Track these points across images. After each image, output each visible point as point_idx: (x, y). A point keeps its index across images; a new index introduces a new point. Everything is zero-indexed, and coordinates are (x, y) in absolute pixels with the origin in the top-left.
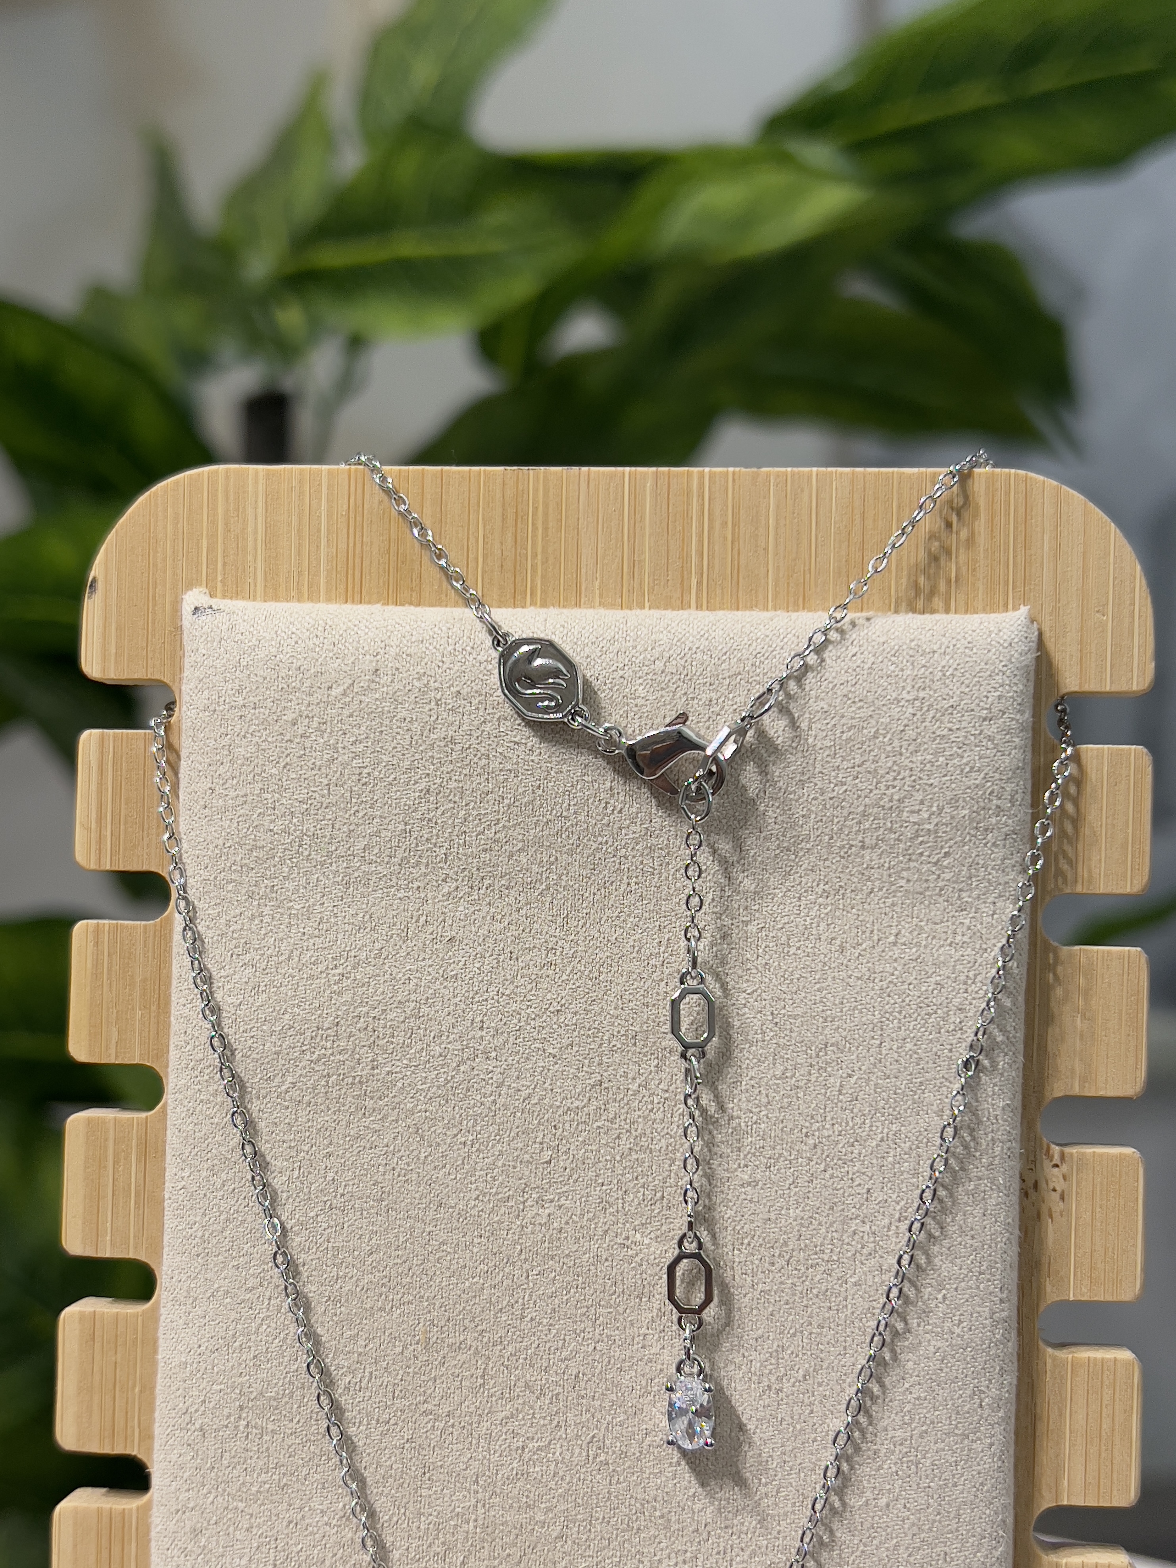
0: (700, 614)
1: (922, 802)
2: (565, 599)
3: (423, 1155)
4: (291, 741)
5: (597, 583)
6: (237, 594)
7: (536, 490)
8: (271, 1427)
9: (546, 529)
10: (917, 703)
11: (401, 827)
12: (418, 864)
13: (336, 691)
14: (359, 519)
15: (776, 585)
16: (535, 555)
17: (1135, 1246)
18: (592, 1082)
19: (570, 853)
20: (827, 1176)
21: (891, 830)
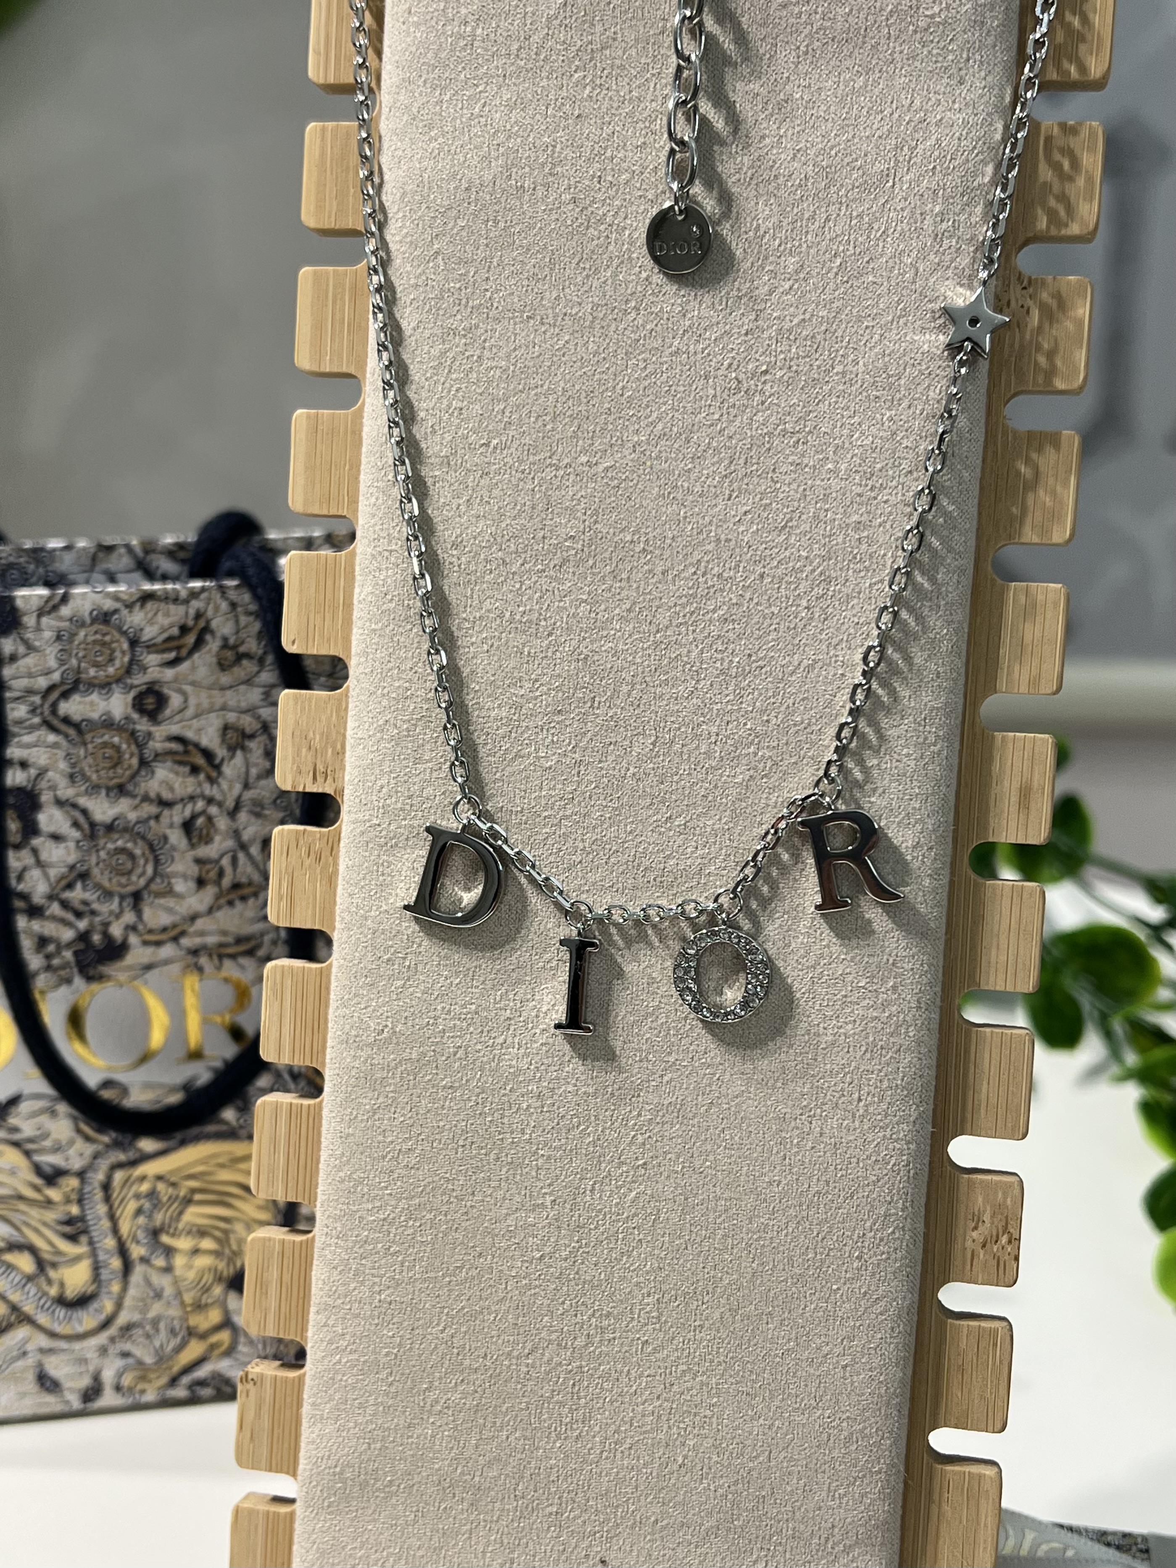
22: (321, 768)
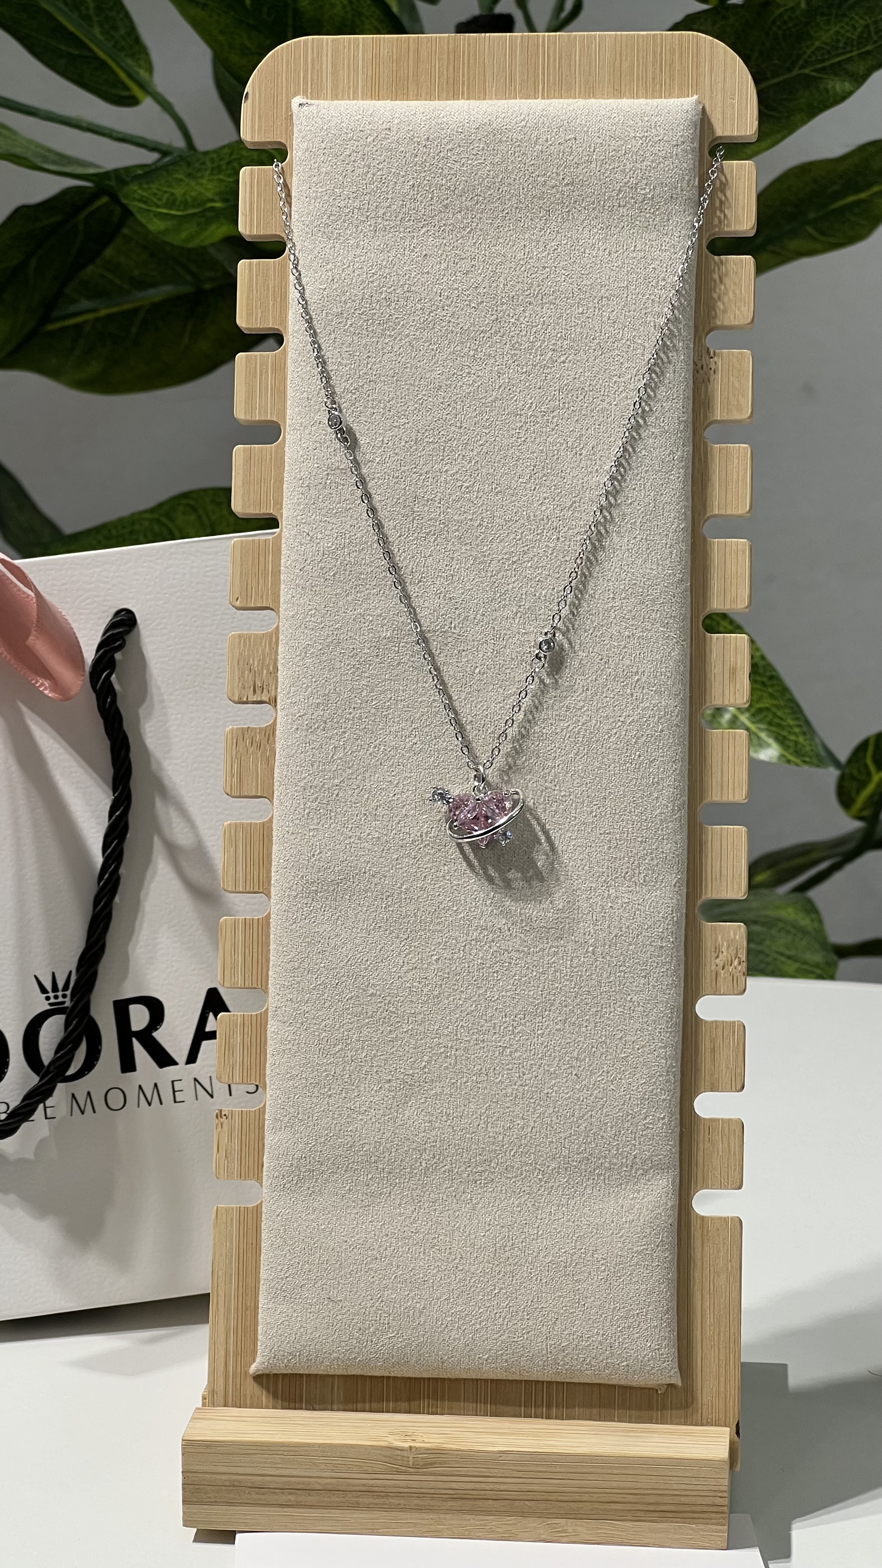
0: (543, 101)
1: (646, 185)
2: (479, 97)
3: (413, 355)
4: (348, 164)
5: (494, 89)
6: (318, 98)
7: (464, 45)
8: (342, 482)
9: (469, 63)
10: (644, 139)
11: (401, 203)
12: (409, 220)
13: (370, 139)
14: (377, 60)
15: (580, 88)
16: (463, 76)
17: (748, 393)
18: (492, 318)
19: (481, 213)
20: (603, 357)
21: (632, 198)
22: (259, 684)
